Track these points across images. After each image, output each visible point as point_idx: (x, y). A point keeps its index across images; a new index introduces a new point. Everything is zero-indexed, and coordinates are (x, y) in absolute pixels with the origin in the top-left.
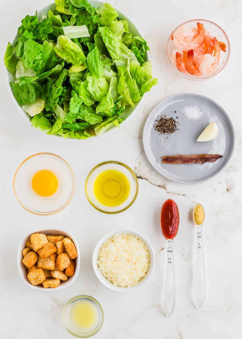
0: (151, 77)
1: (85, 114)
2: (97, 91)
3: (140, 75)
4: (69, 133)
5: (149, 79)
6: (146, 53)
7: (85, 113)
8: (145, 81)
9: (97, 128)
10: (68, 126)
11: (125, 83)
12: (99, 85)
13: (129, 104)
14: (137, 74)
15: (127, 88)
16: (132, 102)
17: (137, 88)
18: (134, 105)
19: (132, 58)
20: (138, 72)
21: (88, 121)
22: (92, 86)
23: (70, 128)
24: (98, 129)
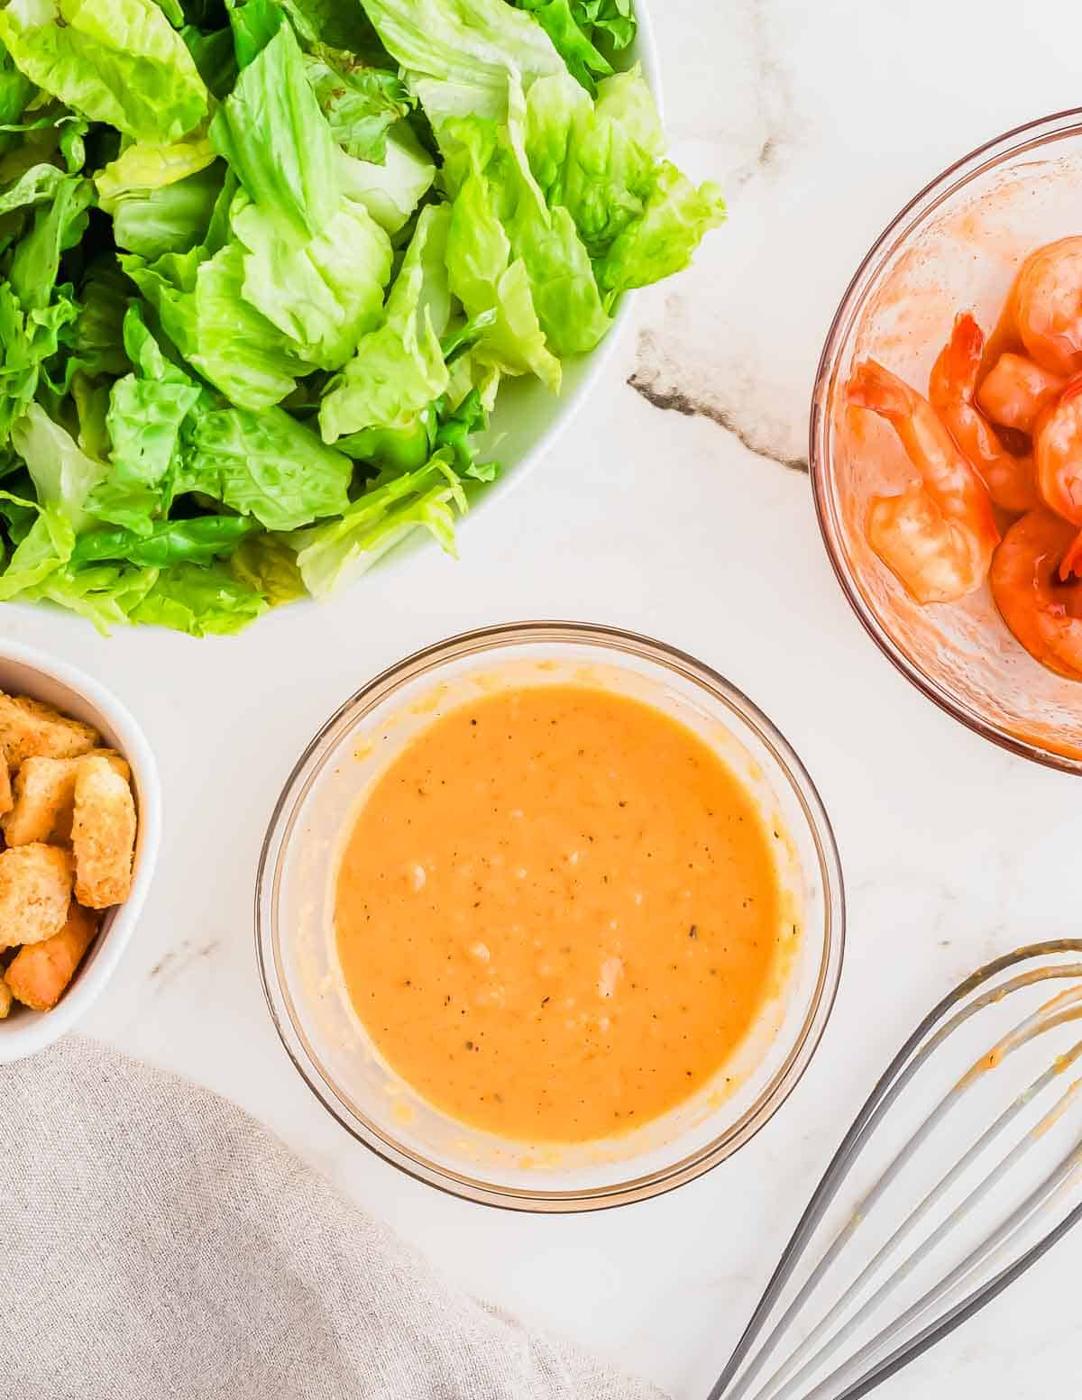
0: (675, 175)
1: (230, 463)
2: (309, 302)
3: (602, 169)
4: (127, 590)
5: (664, 189)
6: (633, 20)
7: (228, 457)
8: (635, 204)
9: (317, 547)
10: (116, 547)
11: (501, 227)
12: (322, 263)
13: (529, 366)
14: (582, 166)
15: (511, 260)
16: (548, 355)
17: (582, 261)
18: (559, 375)
19: (536, 61)
20: (584, 153)
21: (248, 505)
22: (276, 269)
23: (132, 555)
24: (320, 555)
